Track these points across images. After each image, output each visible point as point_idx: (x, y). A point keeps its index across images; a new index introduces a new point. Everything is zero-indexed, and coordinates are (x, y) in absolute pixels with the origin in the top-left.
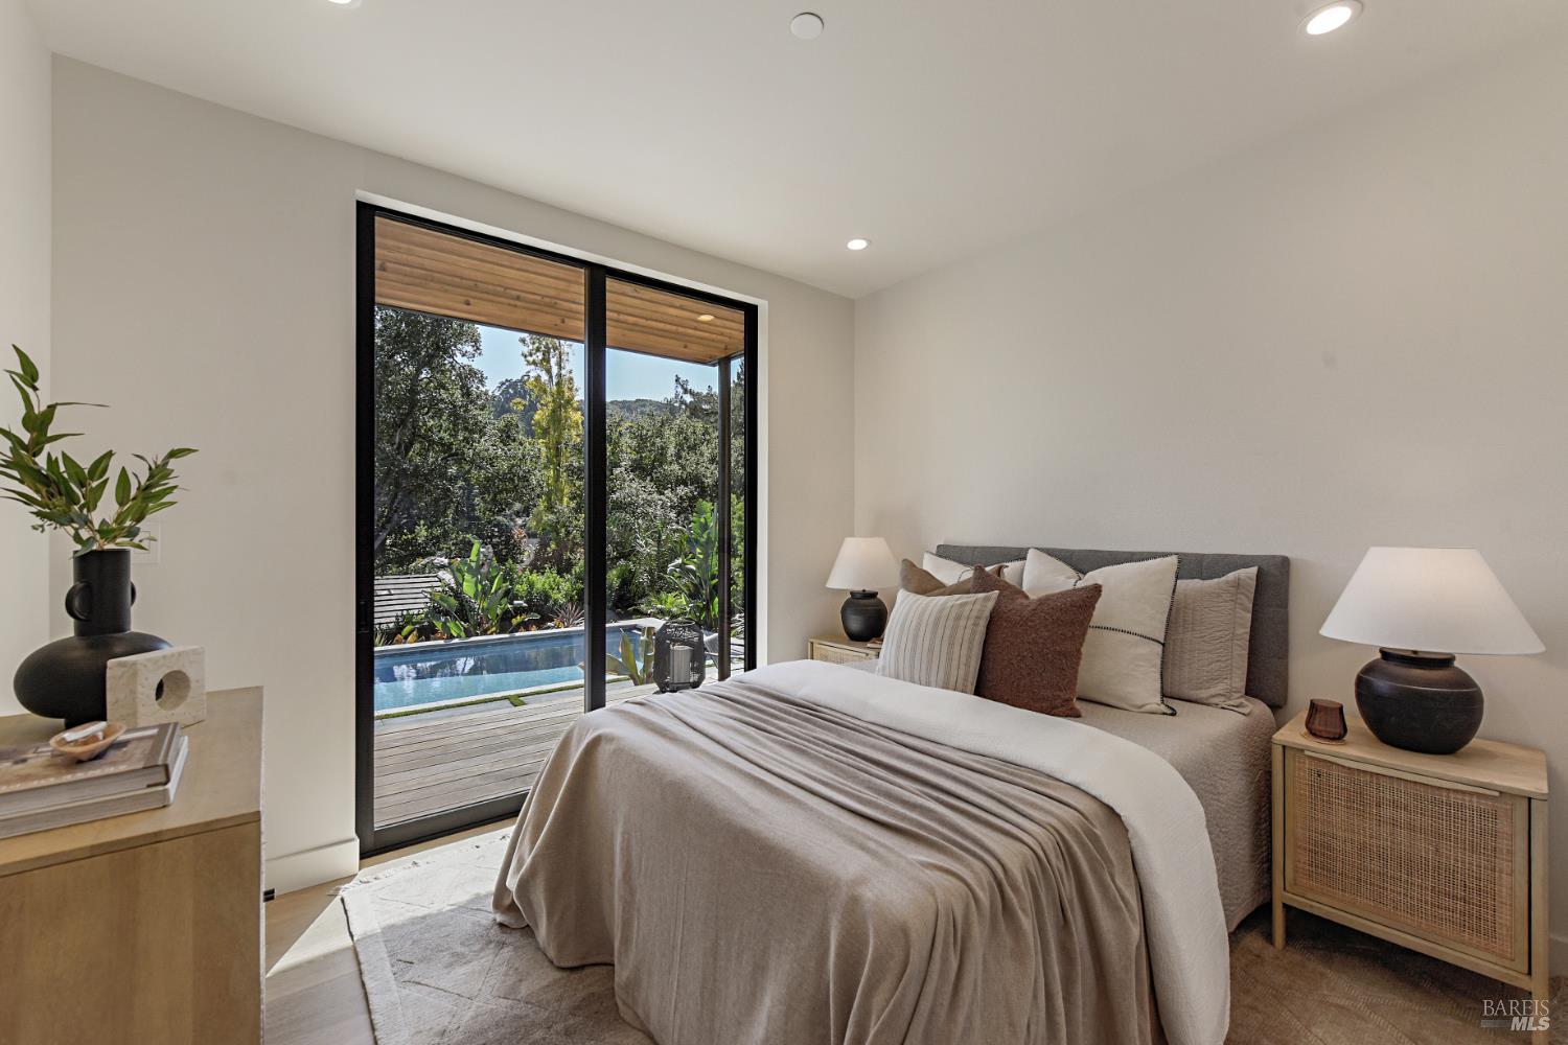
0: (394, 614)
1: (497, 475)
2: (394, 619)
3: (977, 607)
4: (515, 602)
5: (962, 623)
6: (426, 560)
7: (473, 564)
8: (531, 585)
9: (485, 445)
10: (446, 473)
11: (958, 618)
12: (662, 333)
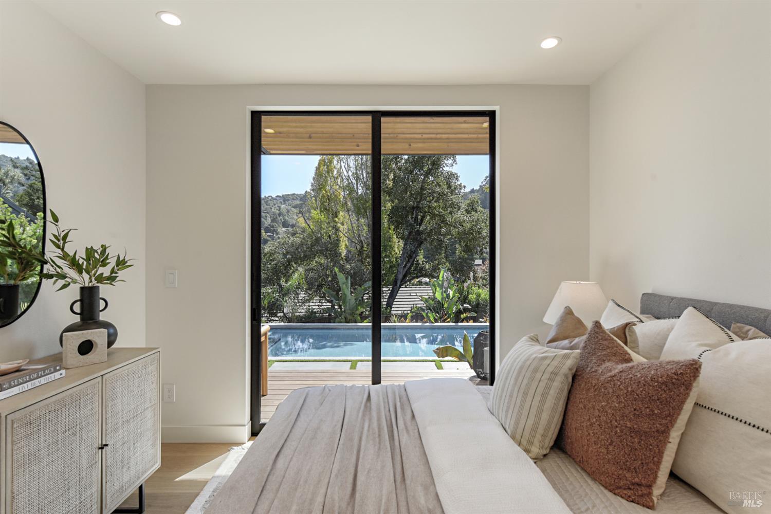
0: (410, 306)
1: (464, 233)
2: (410, 309)
3: (555, 363)
4: (465, 305)
5: (538, 375)
6: (418, 280)
7: (440, 282)
8: (479, 295)
9: (459, 215)
10: (440, 232)
11: (536, 370)
12: (471, 141)
